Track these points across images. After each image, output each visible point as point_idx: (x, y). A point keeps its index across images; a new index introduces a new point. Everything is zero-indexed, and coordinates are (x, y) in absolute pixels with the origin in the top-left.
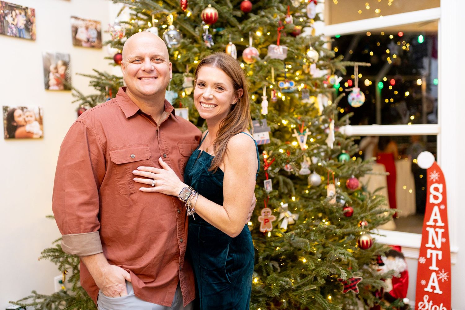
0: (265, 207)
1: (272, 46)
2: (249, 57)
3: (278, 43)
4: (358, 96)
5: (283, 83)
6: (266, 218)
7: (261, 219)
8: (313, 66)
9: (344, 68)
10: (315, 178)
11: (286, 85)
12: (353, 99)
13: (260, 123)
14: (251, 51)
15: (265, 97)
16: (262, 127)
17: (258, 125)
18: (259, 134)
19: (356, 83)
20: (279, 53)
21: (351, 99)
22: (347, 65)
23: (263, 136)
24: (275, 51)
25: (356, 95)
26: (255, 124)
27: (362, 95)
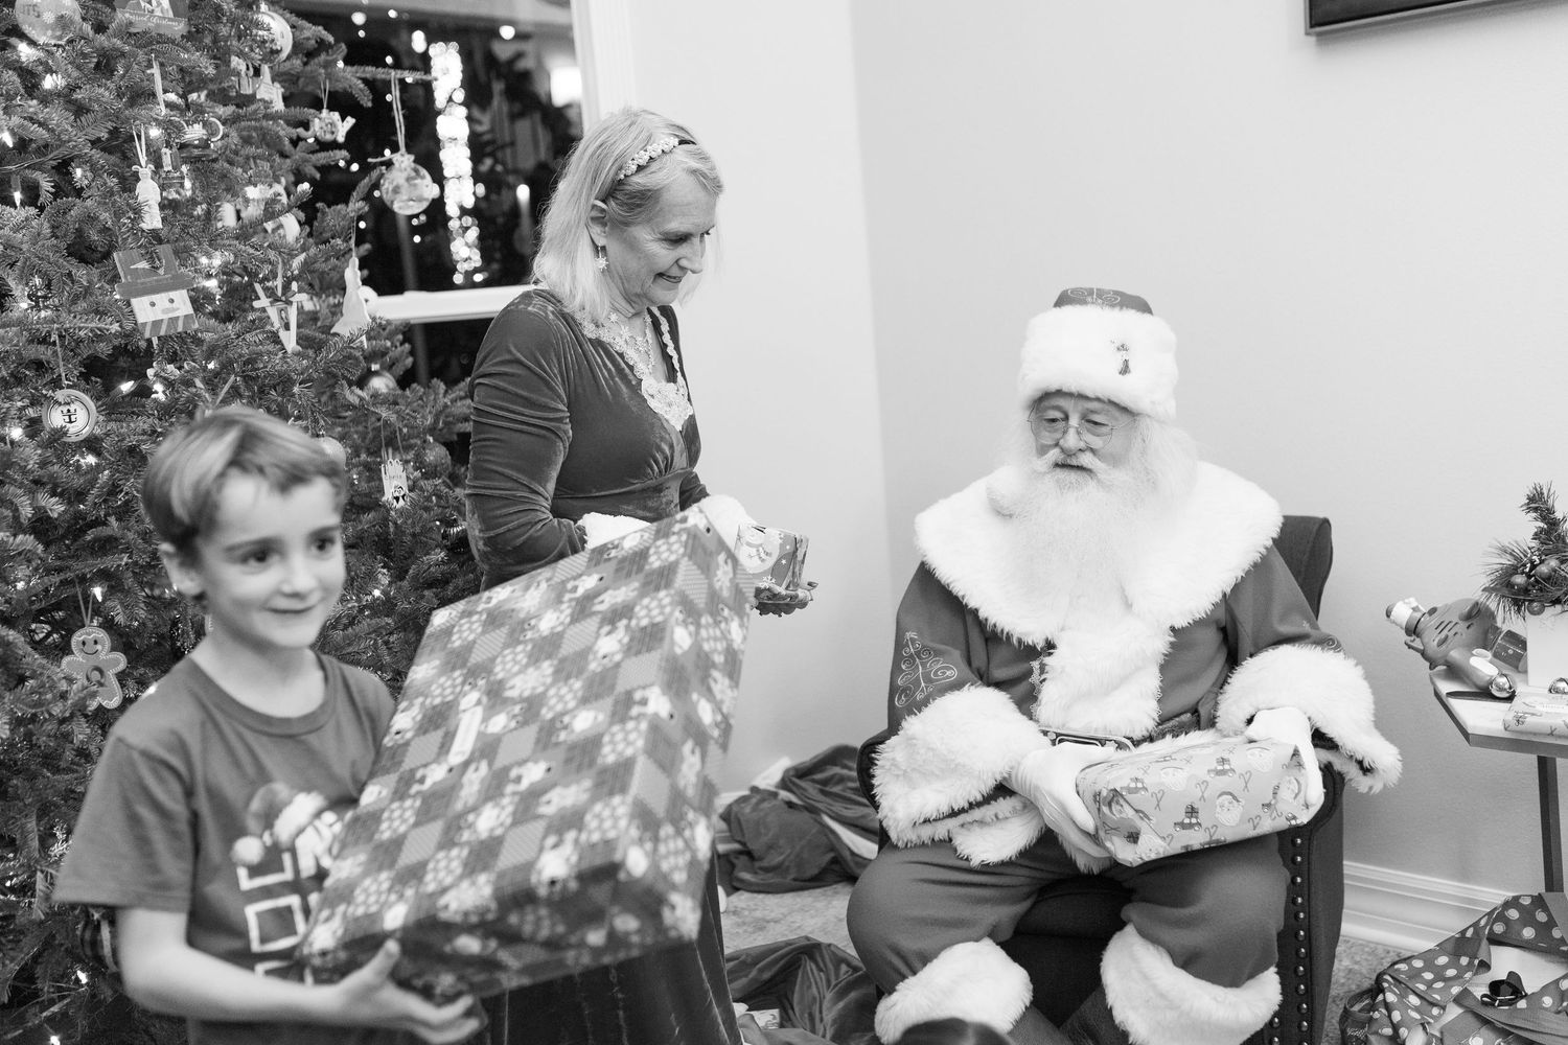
2: (49, 17)
4: (408, 179)
5: (182, 126)
8: (266, 69)
9: (361, 84)
11: (195, 132)
12: (396, 190)
13: (151, 257)
15: (145, 170)
16: (161, 271)
17: (144, 265)
18: (155, 298)
19: (401, 139)
20: (158, 13)
21: (390, 189)
22: (368, 76)
23: (168, 305)
24: (143, 4)
25: (404, 175)
26: (130, 262)
27: (423, 178)
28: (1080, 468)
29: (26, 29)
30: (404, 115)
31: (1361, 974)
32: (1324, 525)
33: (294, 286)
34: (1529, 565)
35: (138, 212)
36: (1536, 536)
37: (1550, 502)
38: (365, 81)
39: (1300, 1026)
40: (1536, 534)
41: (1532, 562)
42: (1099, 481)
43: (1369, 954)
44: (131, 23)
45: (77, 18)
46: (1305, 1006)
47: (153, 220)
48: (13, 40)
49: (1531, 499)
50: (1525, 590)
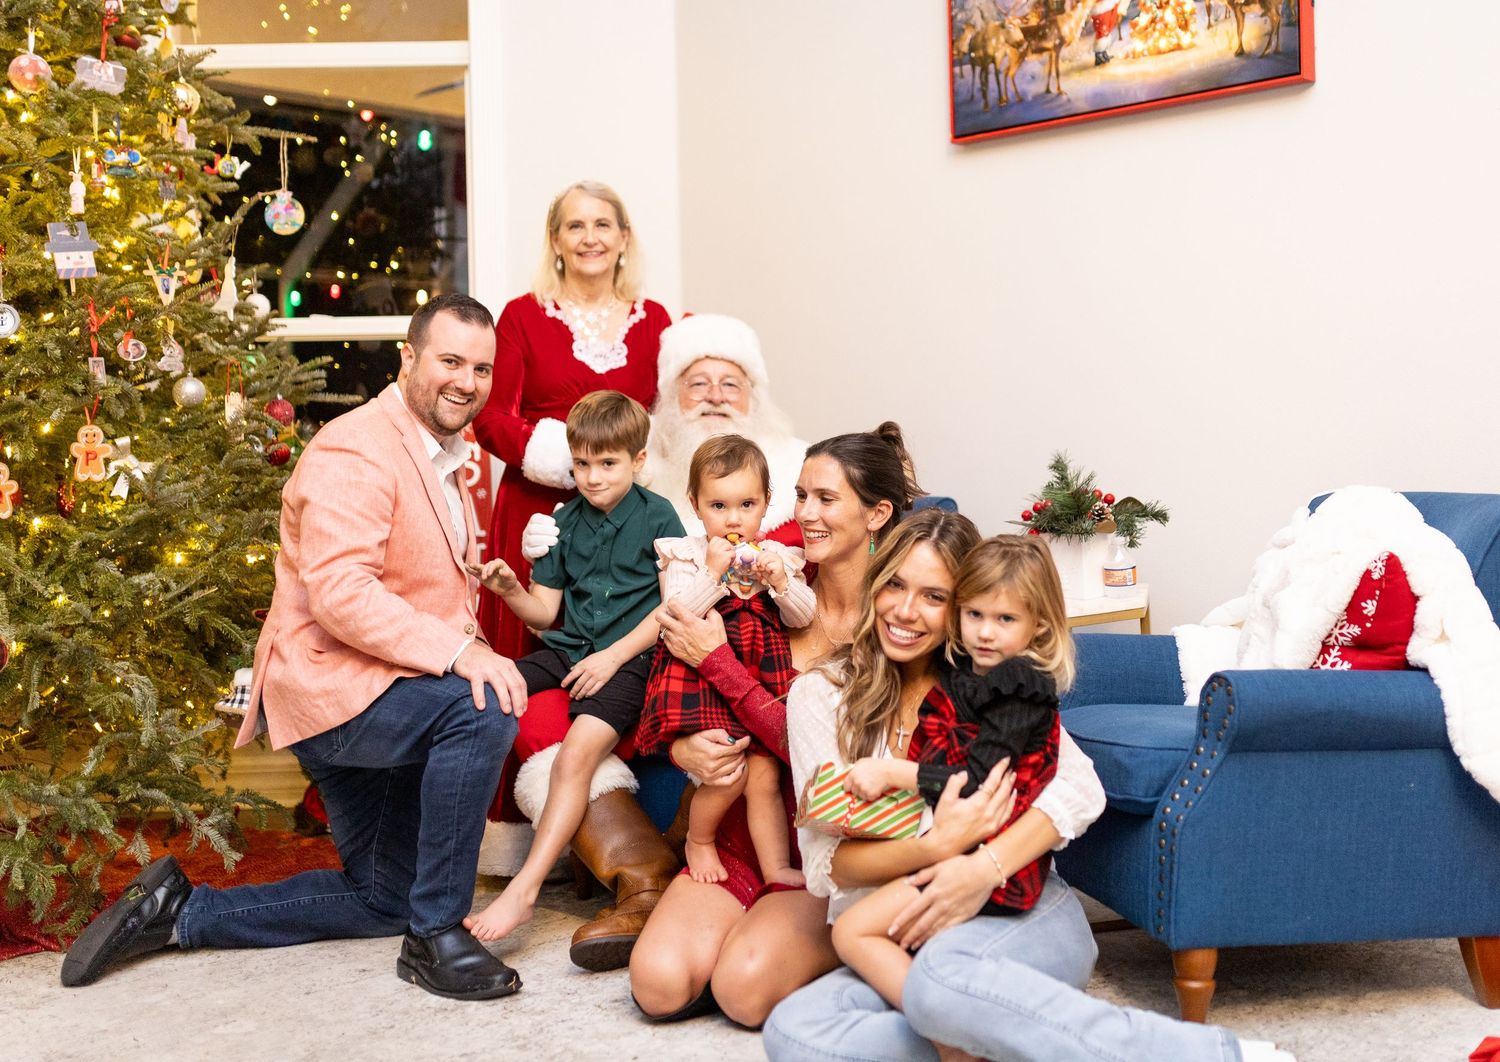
0: (86, 423)
1: (89, 59)
2: (29, 76)
3: (103, 54)
4: (287, 209)
5: (111, 152)
6: (90, 448)
7: (78, 449)
8: (182, 121)
9: (255, 139)
10: (191, 389)
11: (122, 158)
12: (277, 216)
13: (72, 228)
14: (34, 63)
15: (77, 174)
16: (77, 238)
17: (66, 233)
18: (70, 254)
19: (284, 179)
20: (104, 78)
21: (272, 214)
22: (263, 134)
23: (78, 259)
24: (95, 72)
25: (284, 206)
26: (57, 231)
27: (297, 209)
29: (14, 83)
30: (289, 165)
33: (177, 265)
35: (68, 201)
38: (261, 139)
44: (83, 84)
45: (48, 78)
47: (78, 206)
48: (4, 89)
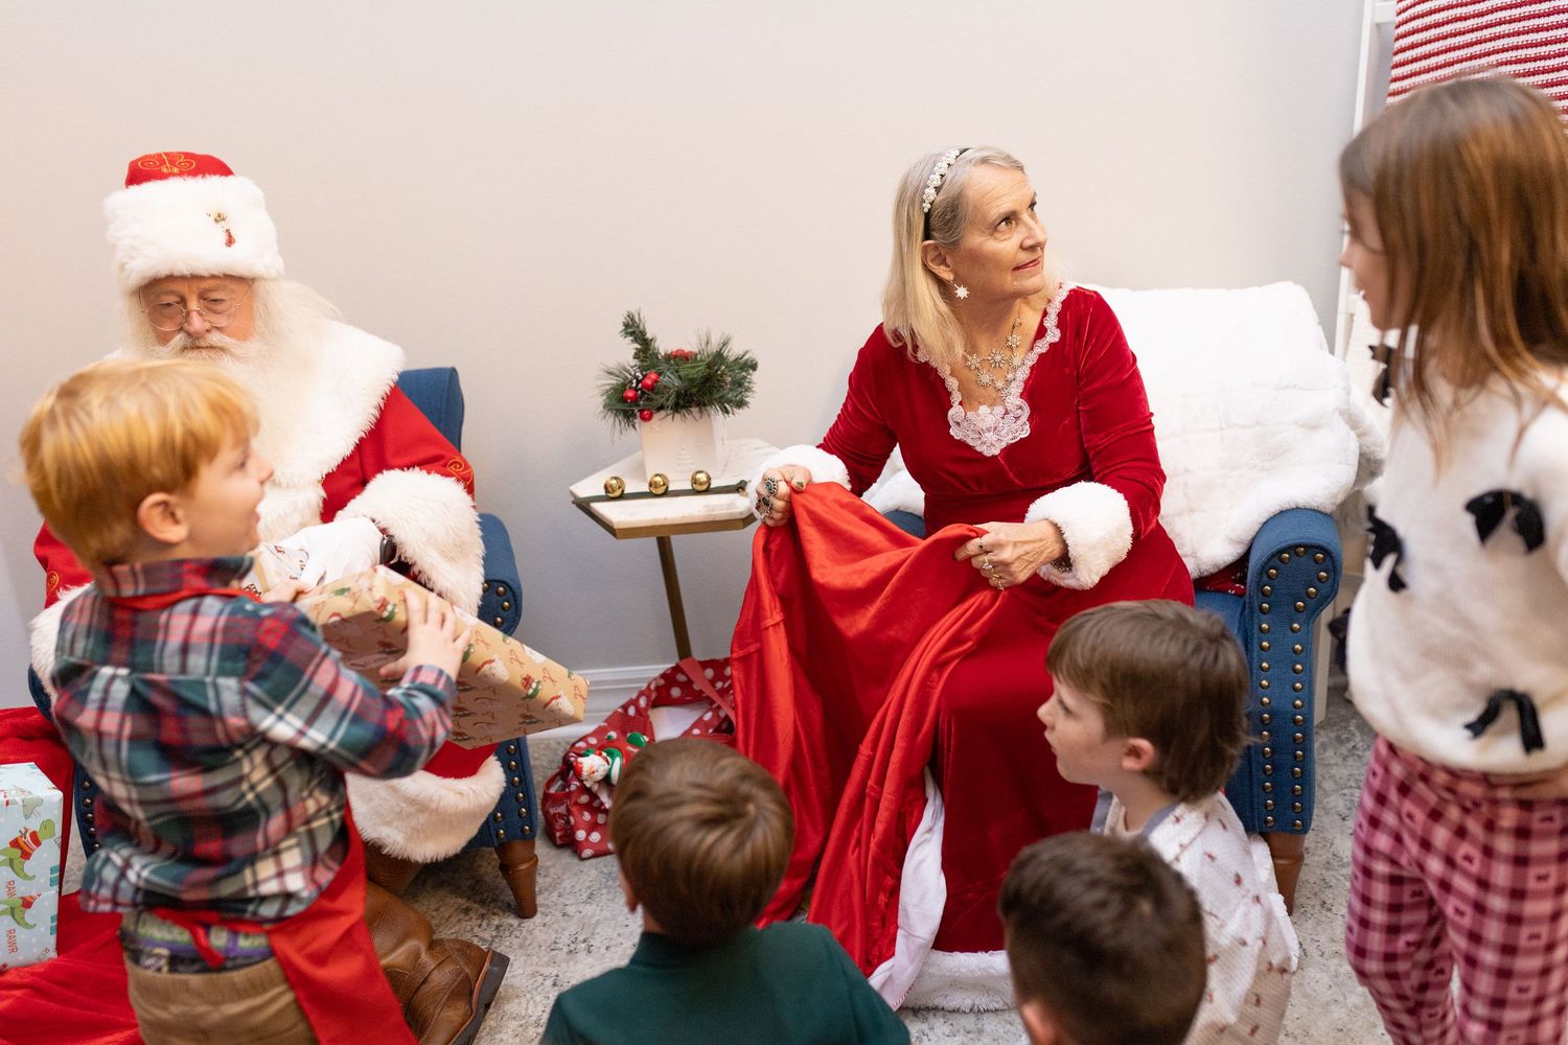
28: (212, 347)
31: (543, 766)
32: (453, 373)
34: (634, 381)
36: (636, 356)
37: (641, 327)
39: (520, 814)
40: (636, 354)
41: (636, 378)
42: (232, 355)
43: (545, 749)
46: (521, 795)
49: (627, 326)
50: (635, 401)
